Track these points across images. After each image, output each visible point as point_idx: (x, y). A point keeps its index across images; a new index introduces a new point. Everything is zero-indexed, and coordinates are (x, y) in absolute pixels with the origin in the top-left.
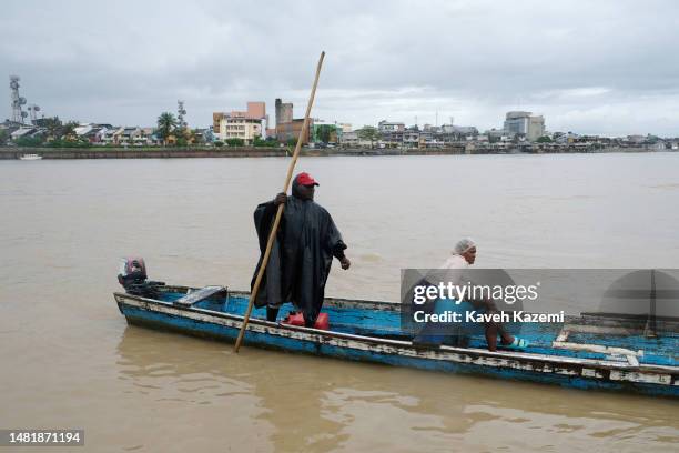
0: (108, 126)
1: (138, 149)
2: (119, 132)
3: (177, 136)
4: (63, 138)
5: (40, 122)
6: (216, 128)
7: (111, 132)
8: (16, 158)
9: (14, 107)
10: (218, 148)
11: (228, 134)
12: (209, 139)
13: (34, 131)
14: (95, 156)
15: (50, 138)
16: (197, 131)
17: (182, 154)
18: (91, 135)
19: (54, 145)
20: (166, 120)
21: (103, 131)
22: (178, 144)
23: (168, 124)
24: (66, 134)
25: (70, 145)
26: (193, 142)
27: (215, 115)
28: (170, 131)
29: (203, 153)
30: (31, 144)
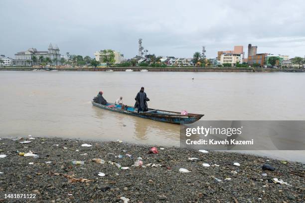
0: (173, 58)
1: (184, 68)
2: (177, 60)
3: (201, 62)
4: (156, 63)
5: (148, 56)
6: (219, 58)
7: (174, 60)
8: (139, 71)
9: (139, 51)
10: (219, 68)
11: (224, 61)
12: (215, 63)
13: (146, 60)
14: (167, 70)
15: (151, 63)
16: (210, 60)
17: (203, 70)
18: (166, 62)
19: (153, 66)
20: (197, 55)
21: (171, 60)
22: (201, 66)
23: (198, 57)
24: (157, 61)
25: (158, 66)
26: (208, 65)
27: (219, 52)
28: (199, 60)
29: (212, 70)
30: (144, 65)
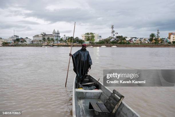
0: (135, 38)
1: (143, 44)
2: (138, 39)
3: (155, 40)
4: (123, 41)
5: (117, 37)
6: (169, 38)
7: (136, 39)
8: (111, 47)
9: (112, 33)
10: (169, 44)
11: (173, 39)
12: (166, 41)
13: (116, 39)
14: (130, 46)
15: (119, 41)
16: (162, 39)
17: (157, 46)
18: (130, 40)
19: (120, 43)
20: (152, 35)
21: (134, 39)
22: (156, 43)
23: (153, 37)
24: (123, 40)
25: (124, 43)
26: (161, 42)
27: (169, 33)
28: (154, 39)
29: (164, 46)
30: (114, 43)
